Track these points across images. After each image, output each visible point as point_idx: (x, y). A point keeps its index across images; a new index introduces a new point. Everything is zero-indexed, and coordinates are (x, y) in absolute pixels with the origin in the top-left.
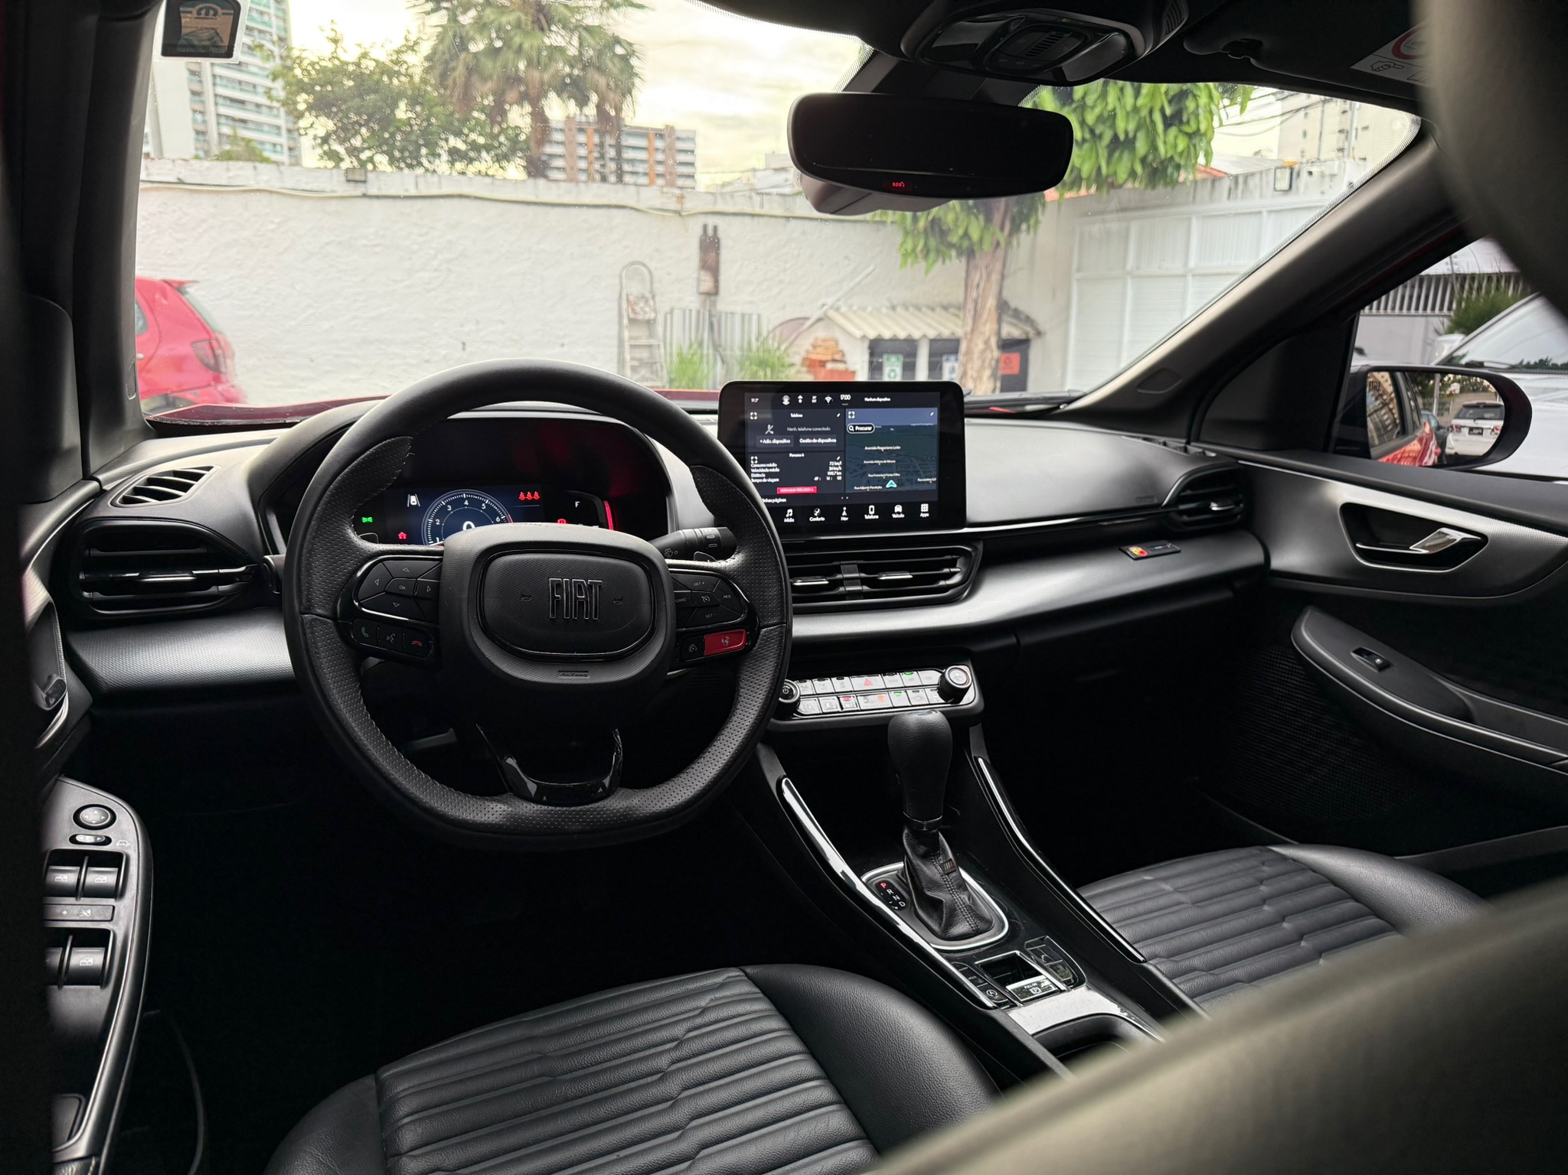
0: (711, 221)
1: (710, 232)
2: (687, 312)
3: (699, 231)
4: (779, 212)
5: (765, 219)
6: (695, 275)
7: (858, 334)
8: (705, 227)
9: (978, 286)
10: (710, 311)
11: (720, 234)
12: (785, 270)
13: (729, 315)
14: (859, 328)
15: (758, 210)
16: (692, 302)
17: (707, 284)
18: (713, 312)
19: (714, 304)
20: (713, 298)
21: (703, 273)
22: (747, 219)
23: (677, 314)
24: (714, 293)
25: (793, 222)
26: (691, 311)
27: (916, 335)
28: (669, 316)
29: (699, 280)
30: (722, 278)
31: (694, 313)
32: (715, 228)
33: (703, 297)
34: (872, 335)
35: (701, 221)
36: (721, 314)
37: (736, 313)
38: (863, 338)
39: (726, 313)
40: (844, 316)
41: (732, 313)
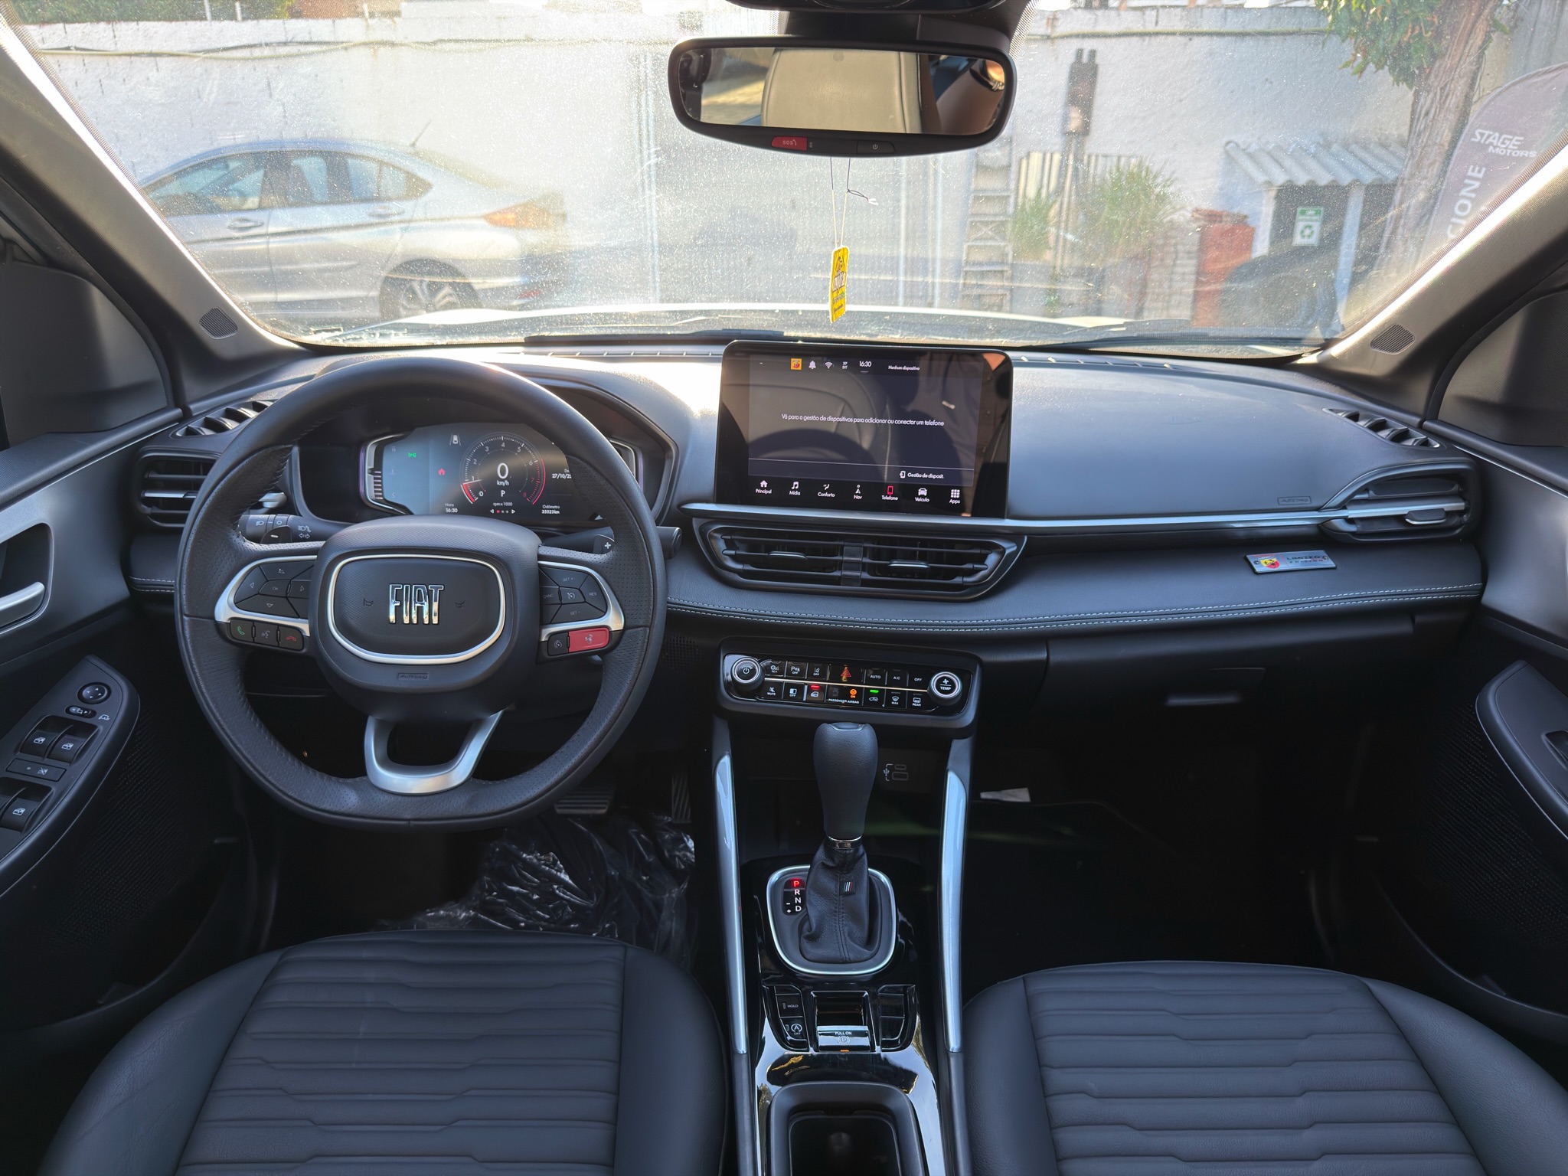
0: (1088, 45)
1: (1085, 59)
2: (1048, 157)
3: (1071, 58)
4: (1179, 27)
5: (1161, 38)
6: (1060, 111)
7: (1261, 178)
8: (1079, 53)
9: (1427, 114)
10: (1076, 155)
11: (1098, 60)
12: (1181, 101)
13: (1100, 159)
14: (1265, 171)
15: (1151, 28)
16: (1056, 144)
17: (1075, 122)
18: (1080, 156)
19: (1081, 145)
20: (1081, 138)
21: (1070, 108)
22: (1135, 39)
24: (1085, 130)
25: (1196, 40)
26: (1052, 155)
27: (1346, 179)
28: (1024, 162)
29: (1066, 119)
30: (1097, 112)
31: (1056, 158)
32: (1093, 54)
33: (1067, 138)
34: (1281, 179)
35: (1076, 44)
36: (1089, 157)
37: (1111, 156)
38: (1269, 184)
39: (1097, 156)
40: (1251, 156)
41: (1105, 156)
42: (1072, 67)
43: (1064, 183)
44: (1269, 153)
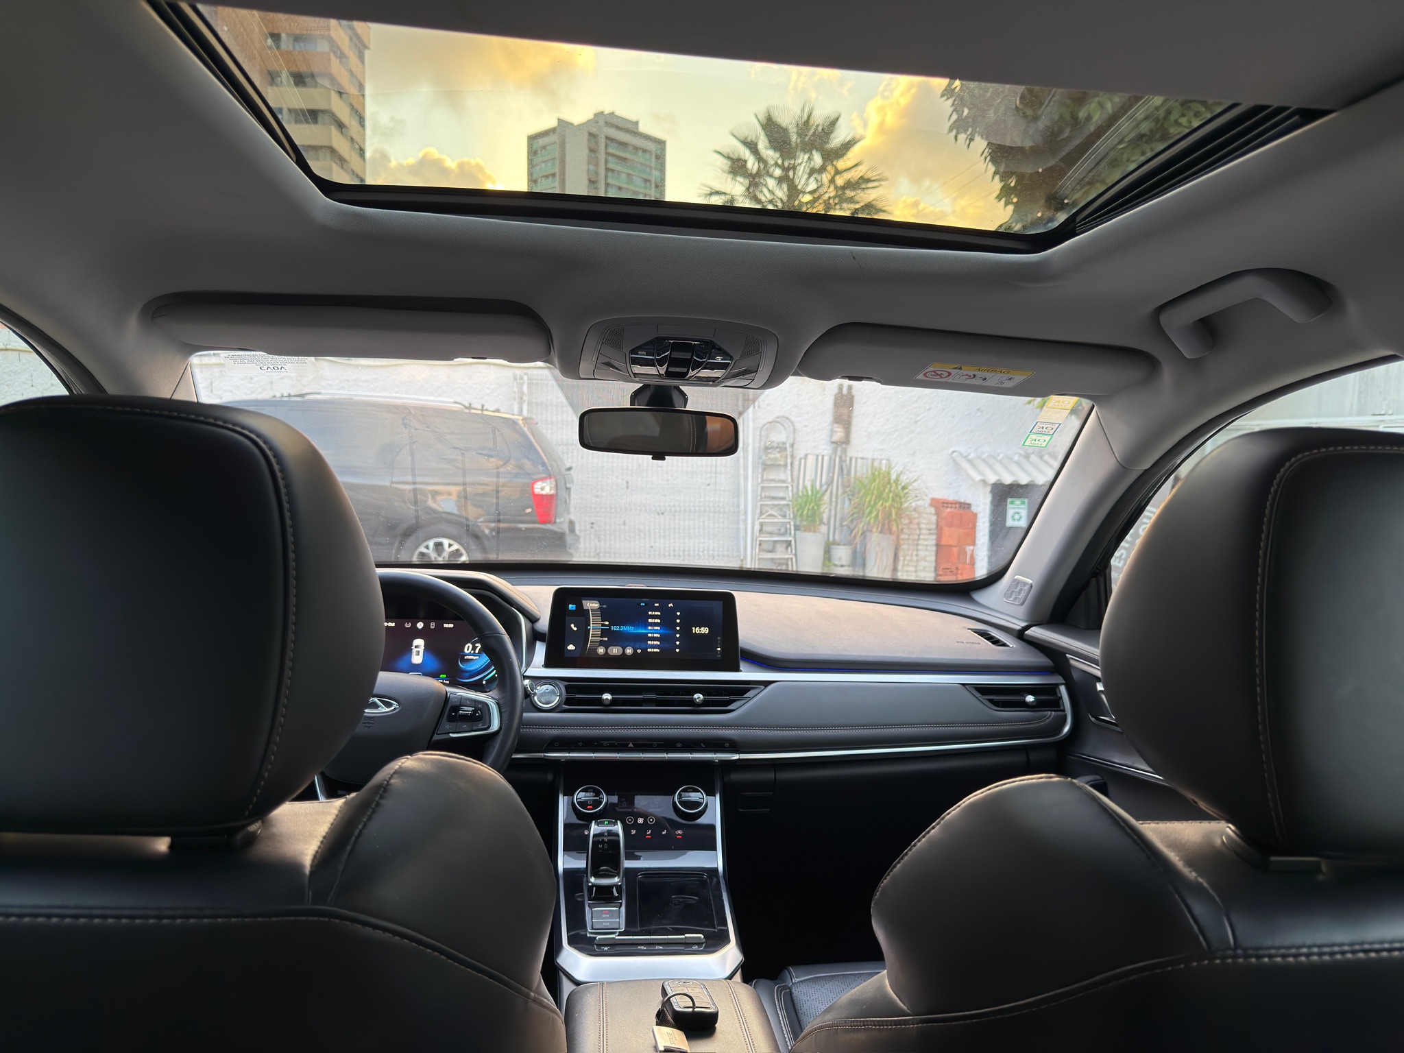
0: (846, 383)
1: (845, 391)
2: (820, 458)
3: (835, 390)
6: (830, 427)
7: (978, 478)
8: (841, 387)
10: (841, 458)
11: (854, 392)
12: (916, 422)
13: (859, 460)
14: (980, 473)
16: (825, 450)
17: (839, 434)
18: (844, 458)
19: (845, 451)
20: (844, 446)
21: (835, 425)
23: (811, 459)
24: (846, 441)
26: (823, 456)
27: (1041, 480)
28: (803, 461)
29: (832, 432)
30: (854, 429)
31: (826, 458)
32: (850, 387)
33: (834, 445)
34: (992, 479)
35: (838, 382)
36: (851, 459)
37: (867, 459)
38: (984, 482)
39: (856, 459)
40: (970, 461)
41: (862, 458)
42: (836, 398)
43: (833, 477)
44: (984, 460)
